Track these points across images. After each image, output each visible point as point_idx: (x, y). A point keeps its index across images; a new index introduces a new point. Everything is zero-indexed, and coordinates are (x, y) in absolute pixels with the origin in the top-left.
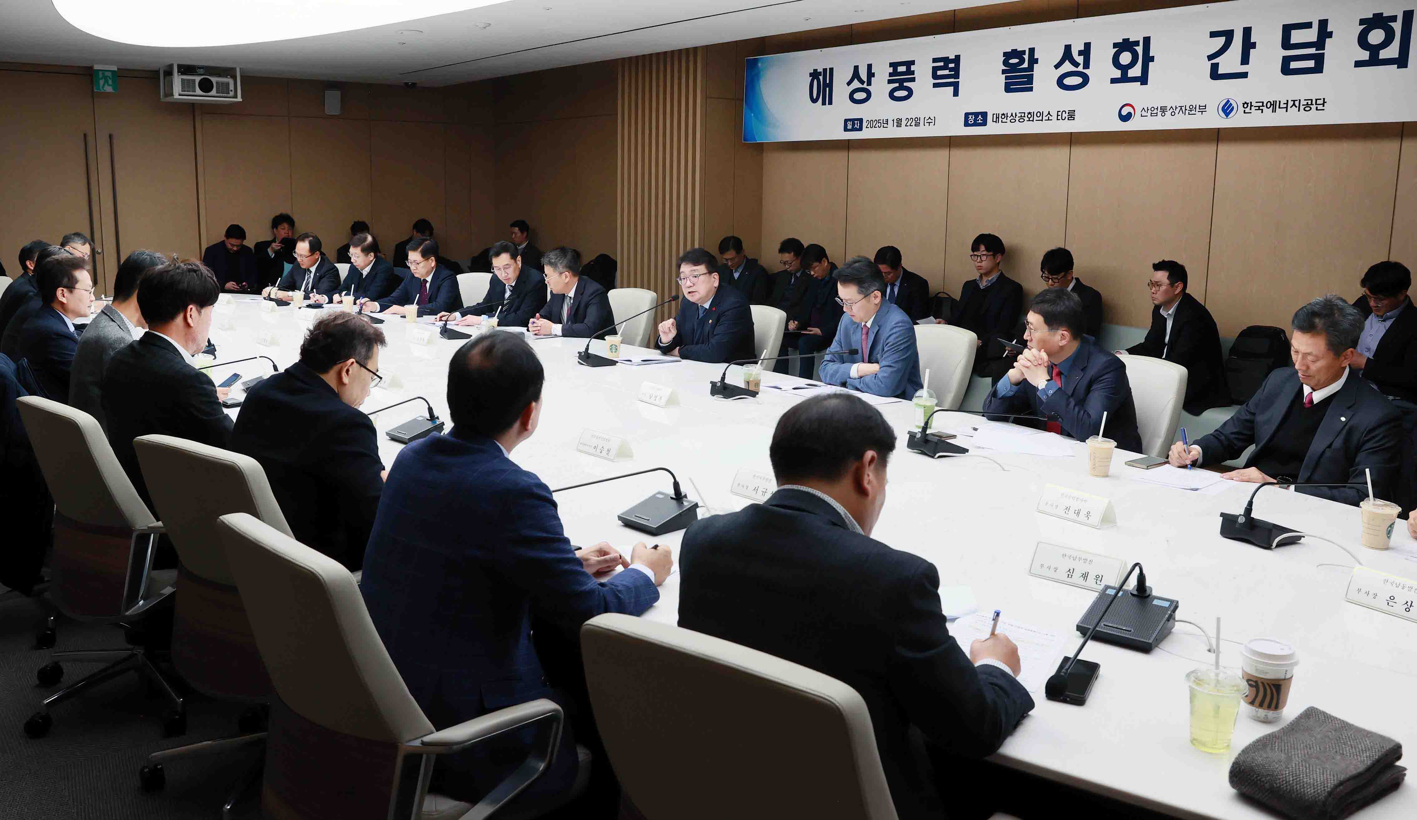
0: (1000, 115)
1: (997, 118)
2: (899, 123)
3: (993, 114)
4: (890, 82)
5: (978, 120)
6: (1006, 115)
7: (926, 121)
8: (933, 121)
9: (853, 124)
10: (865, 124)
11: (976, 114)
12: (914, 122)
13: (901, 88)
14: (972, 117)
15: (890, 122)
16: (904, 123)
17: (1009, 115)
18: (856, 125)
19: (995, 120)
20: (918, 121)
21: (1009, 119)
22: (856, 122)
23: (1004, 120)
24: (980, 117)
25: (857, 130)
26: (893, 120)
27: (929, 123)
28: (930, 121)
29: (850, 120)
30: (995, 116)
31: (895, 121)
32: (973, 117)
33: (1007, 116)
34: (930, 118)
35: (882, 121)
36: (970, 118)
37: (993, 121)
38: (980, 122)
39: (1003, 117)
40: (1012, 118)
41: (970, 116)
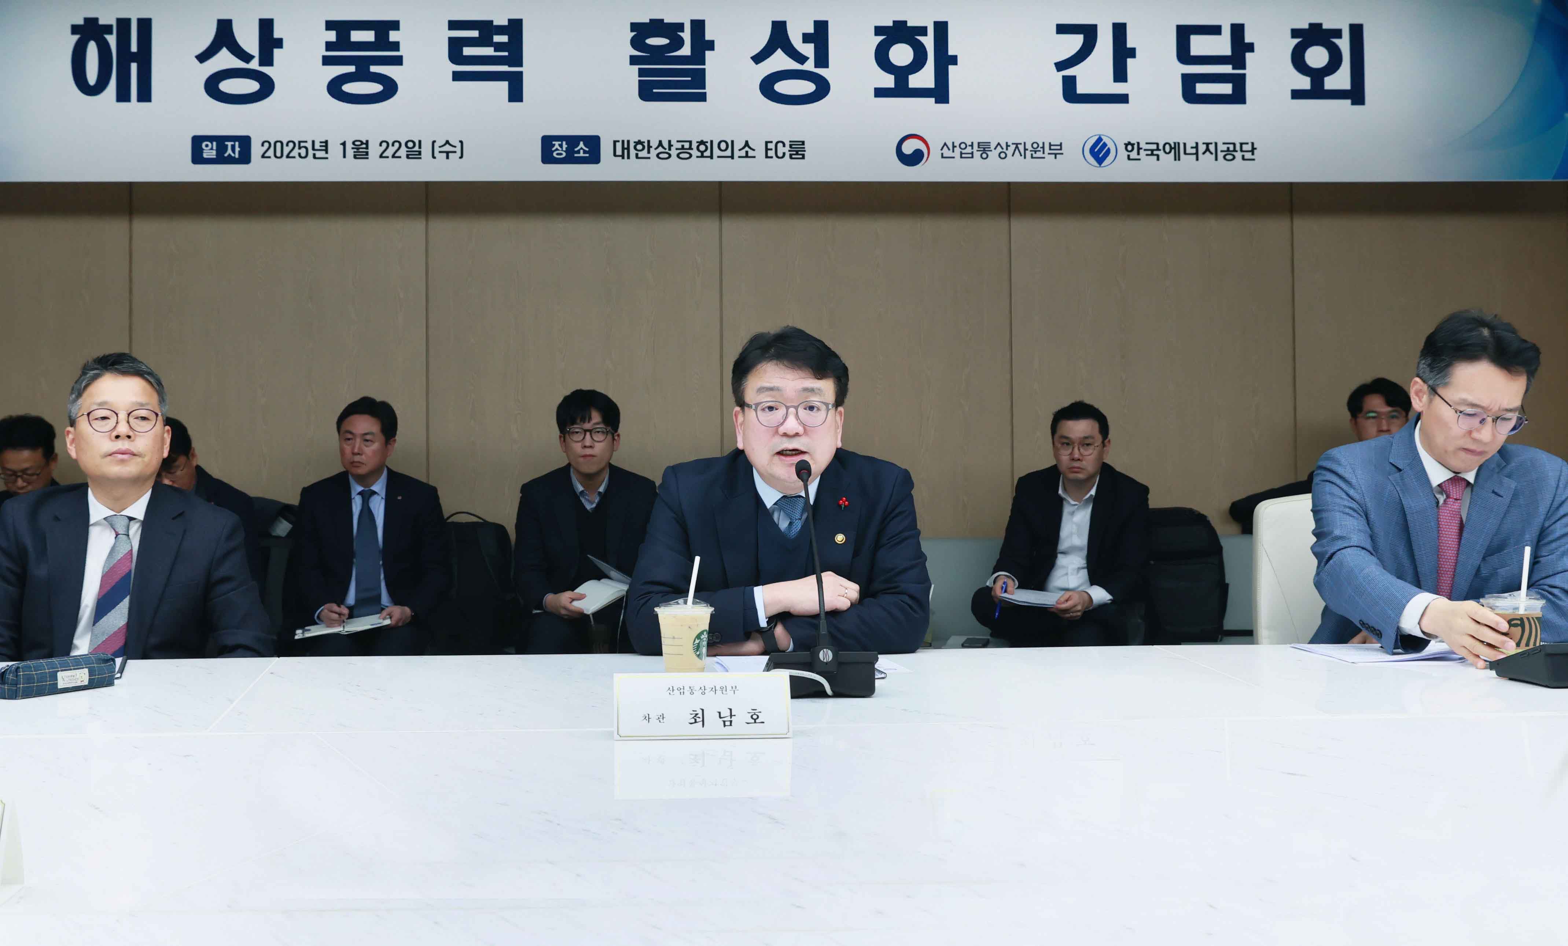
0: (632, 145)
1: (624, 150)
2: (361, 150)
3: (615, 142)
4: (327, 61)
5: (578, 152)
6: (646, 145)
7: (437, 149)
8: (458, 149)
9: (221, 149)
10: (256, 150)
11: (572, 141)
12: (403, 148)
13: (362, 75)
14: (561, 146)
15: (335, 149)
16: (374, 150)
17: (654, 144)
18: (229, 151)
19: (619, 152)
20: (416, 148)
21: (653, 152)
22: (229, 144)
23: (644, 154)
24: (581, 145)
25: (231, 161)
26: (344, 144)
27: (447, 153)
28: (447, 148)
29: (211, 138)
30: (619, 146)
31: (349, 146)
32: (565, 146)
33: (649, 147)
34: (447, 142)
35: (309, 145)
36: (557, 146)
37: (615, 155)
38: (582, 154)
39: (639, 147)
40: (660, 149)
41: (557, 144)
